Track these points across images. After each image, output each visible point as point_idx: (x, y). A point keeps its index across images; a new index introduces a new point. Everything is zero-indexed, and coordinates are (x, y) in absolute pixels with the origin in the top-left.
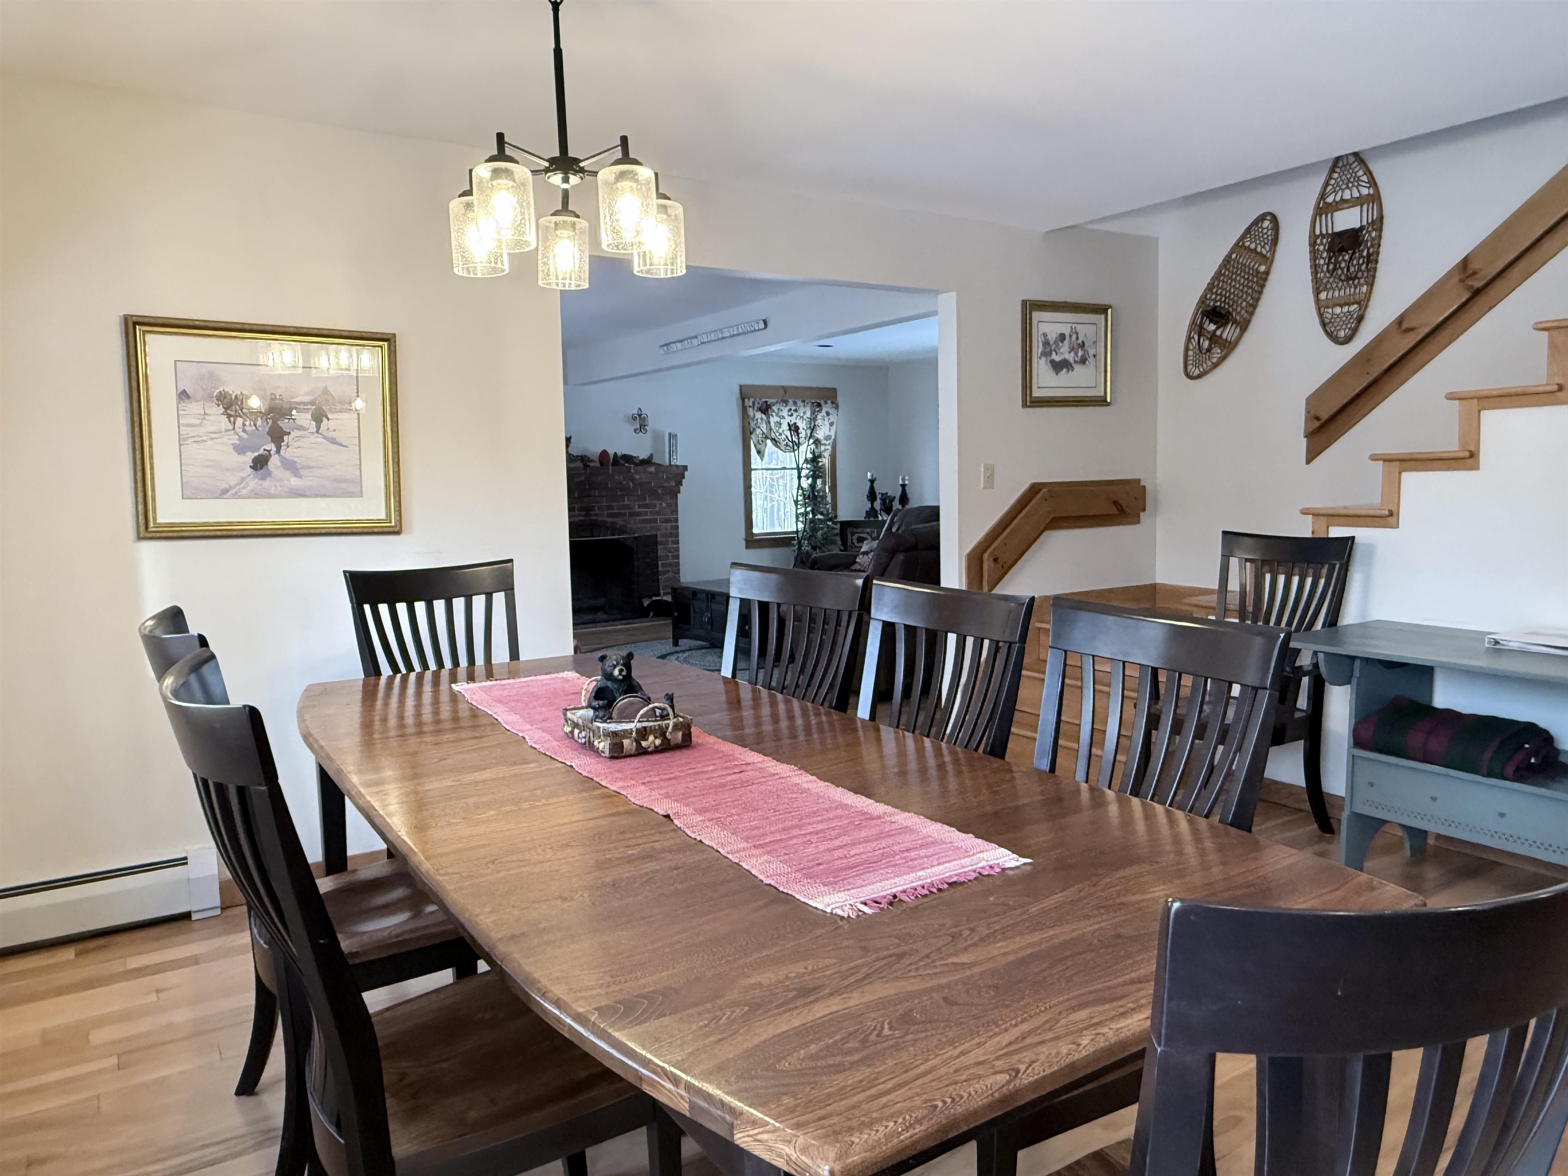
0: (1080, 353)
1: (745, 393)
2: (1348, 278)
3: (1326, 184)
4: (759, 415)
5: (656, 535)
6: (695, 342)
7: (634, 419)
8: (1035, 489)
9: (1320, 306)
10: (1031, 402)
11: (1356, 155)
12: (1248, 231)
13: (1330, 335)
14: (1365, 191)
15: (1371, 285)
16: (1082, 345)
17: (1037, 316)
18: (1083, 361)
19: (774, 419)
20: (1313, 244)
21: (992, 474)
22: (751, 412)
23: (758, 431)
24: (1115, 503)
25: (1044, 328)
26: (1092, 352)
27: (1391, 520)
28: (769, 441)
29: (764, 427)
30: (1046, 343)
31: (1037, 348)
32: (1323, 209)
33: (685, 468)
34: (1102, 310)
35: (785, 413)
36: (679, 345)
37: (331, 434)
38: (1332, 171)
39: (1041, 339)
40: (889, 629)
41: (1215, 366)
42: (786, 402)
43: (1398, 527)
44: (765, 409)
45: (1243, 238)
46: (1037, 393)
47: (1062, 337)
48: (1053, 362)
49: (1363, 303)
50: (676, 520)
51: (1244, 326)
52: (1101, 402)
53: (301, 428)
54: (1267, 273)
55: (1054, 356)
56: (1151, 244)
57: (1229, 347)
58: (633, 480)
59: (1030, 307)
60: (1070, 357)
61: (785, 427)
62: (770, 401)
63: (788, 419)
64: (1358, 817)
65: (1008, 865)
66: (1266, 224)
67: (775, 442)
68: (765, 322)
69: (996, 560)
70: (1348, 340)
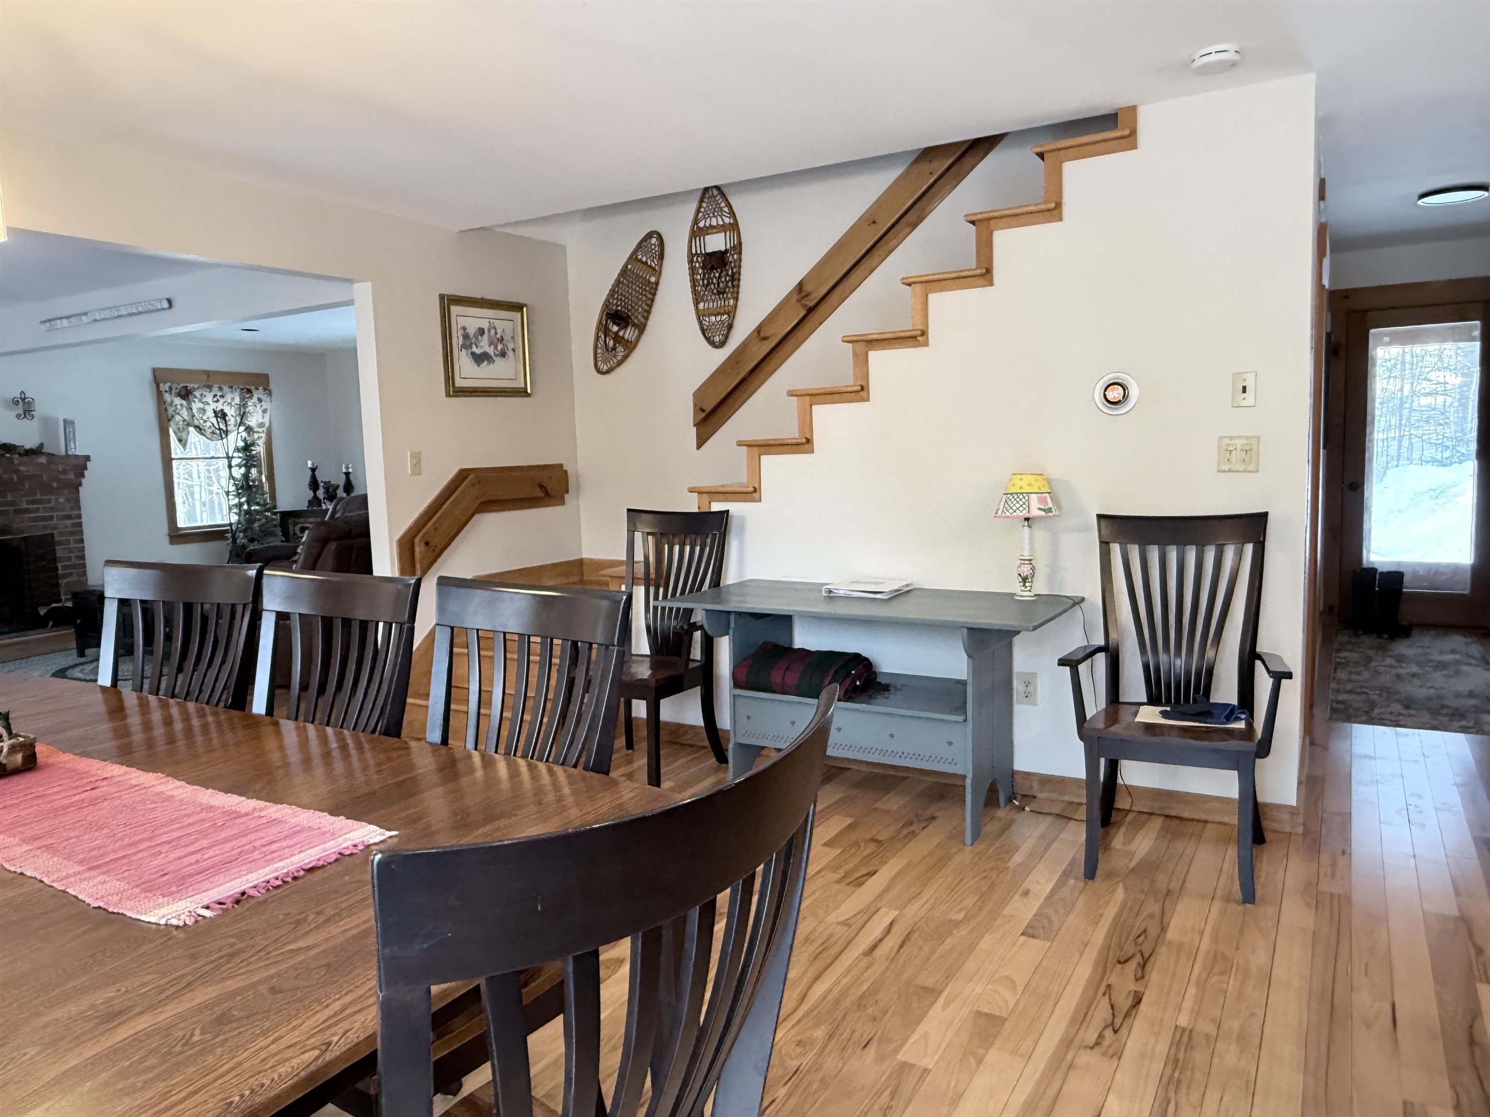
0: (500, 347)
1: (159, 377)
2: (719, 293)
3: (698, 211)
4: (178, 401)
5: (52, 535)
6: (85, 319)
7: (15, 402)
8: (463, 475)
9: (699, 315)
10: (455, 391)
11: (717, 188)
12: (640, 245)
13: (708, 339)
14: (727, 220)
15: (736, 299)
16: (502, 340)
17: (455, 310)
18: (503, 354)
19: (196, 406)
20: (691, 261)
21: (419, 462)
22: (167, 397)
23: (178, 418)
24: (541, 486)
25: (462, 322)
26: (511, 346)
27: (756, 495)
28: (191, 429)
29: (185, 413)
30: (466, 336)
31: (457, 340)
32: (697, 232)
33: (87, 458)
34: (518, 307)
35: (209, 398)
36: (65, 322)
38: (701, 201)
39: (461, 332)
40: (282, 617)
41: (620, 363)
42: (210, 388)
43: (760, 501)
44: (186, 394)
45: (635, 252)
46: (459, 383)
47: (481, 332)
48: (473, 354)
49: (731, 313)
50: (79, 516)
51: (641, 328)
52: (522, 393)
54: (657, 283)
55: (474, 349)
56: (561, 249)
57: (630, 347)
58: (17, 471)
59: (448, 302)
60: (491, 350)
61: (210, 414)
62: (190, 386)
63: (213, 406)
64: (740, 746)
65: (372, 841)
66: (654, 241)
67: (199, 429)
68: (169, 301)
69: (427, 544)
70: (722, 344)
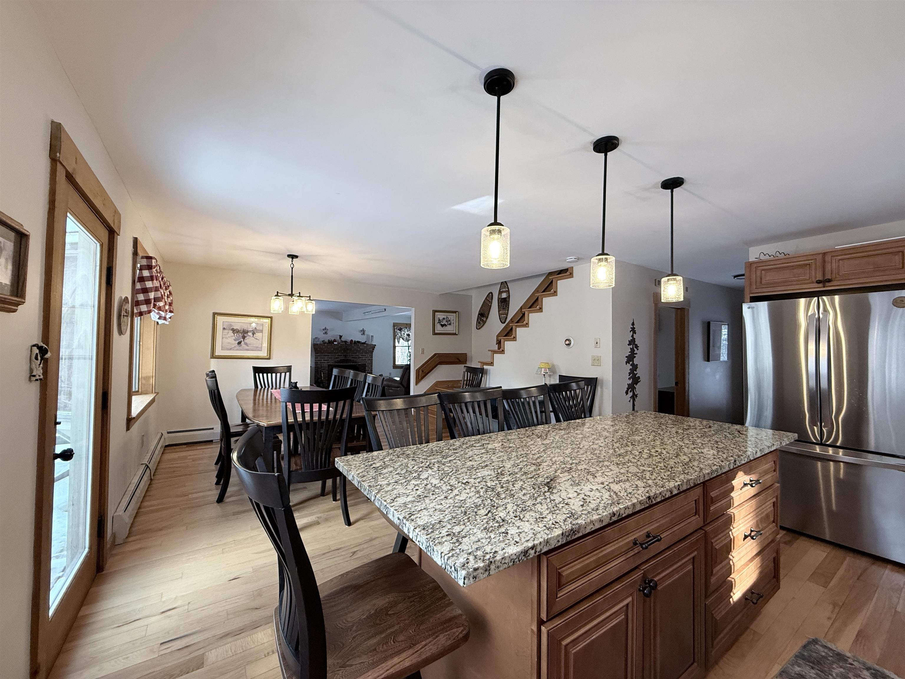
0: (449, 322)
1: (395, 325)
2: (503, 309)
3: (500, 287)
4: (398, 331)
5: (365, 364)
6: (371, 313)
7: (361, 331)
8: (435, 354)
9: (500, 315)
10: (435, 334)
11: (505, 282)
12: (488, 296)
13: (501, 321)
14: (507, 289)
15: (508, 311)
16: (450, 321)
17: (436, 313)
18: (450, 324)
19: (403, 332)
20: (498, 300)
21: (424, 351)
22: (396, 330)
23: (398, 336)
24: (458, 359)
25: (438, 316)
26: (452, 322)
27: (492, 364)
28: (401, 339)
29: (400, 334)
30: (439, 320)
31: (437, 321)
32: (500, 293)
33: (375, 345)
34: (455, 312)
35: (406, 331)
36: (367, 313)
37: (256, 337)
38: (501, 284)
39: (438, 319)
41: (482, 327)
42: (406, 328)
43: (493, 366)
44: (400, 330)
45: (486, 297)
46: (436, 332)
47: (444, 319)
48: (441, 325)
49: (507, 315)
50: (372, 360)
51: (487, 318)
52: (455, 334)
53: (250, 336)
54: (491, 306)
55: (441, 323)
56: (471, 297)
57: (485, 322)
58: (359, 348)
59: (435, 312)
60: (446, 323)
61: (406, 335)
62: (402, 327)
63: (407, 333)
66: (491, 295)
67: (403, 339)
68: (385, 309)
69: (423, 371)
70: (504, 323)
